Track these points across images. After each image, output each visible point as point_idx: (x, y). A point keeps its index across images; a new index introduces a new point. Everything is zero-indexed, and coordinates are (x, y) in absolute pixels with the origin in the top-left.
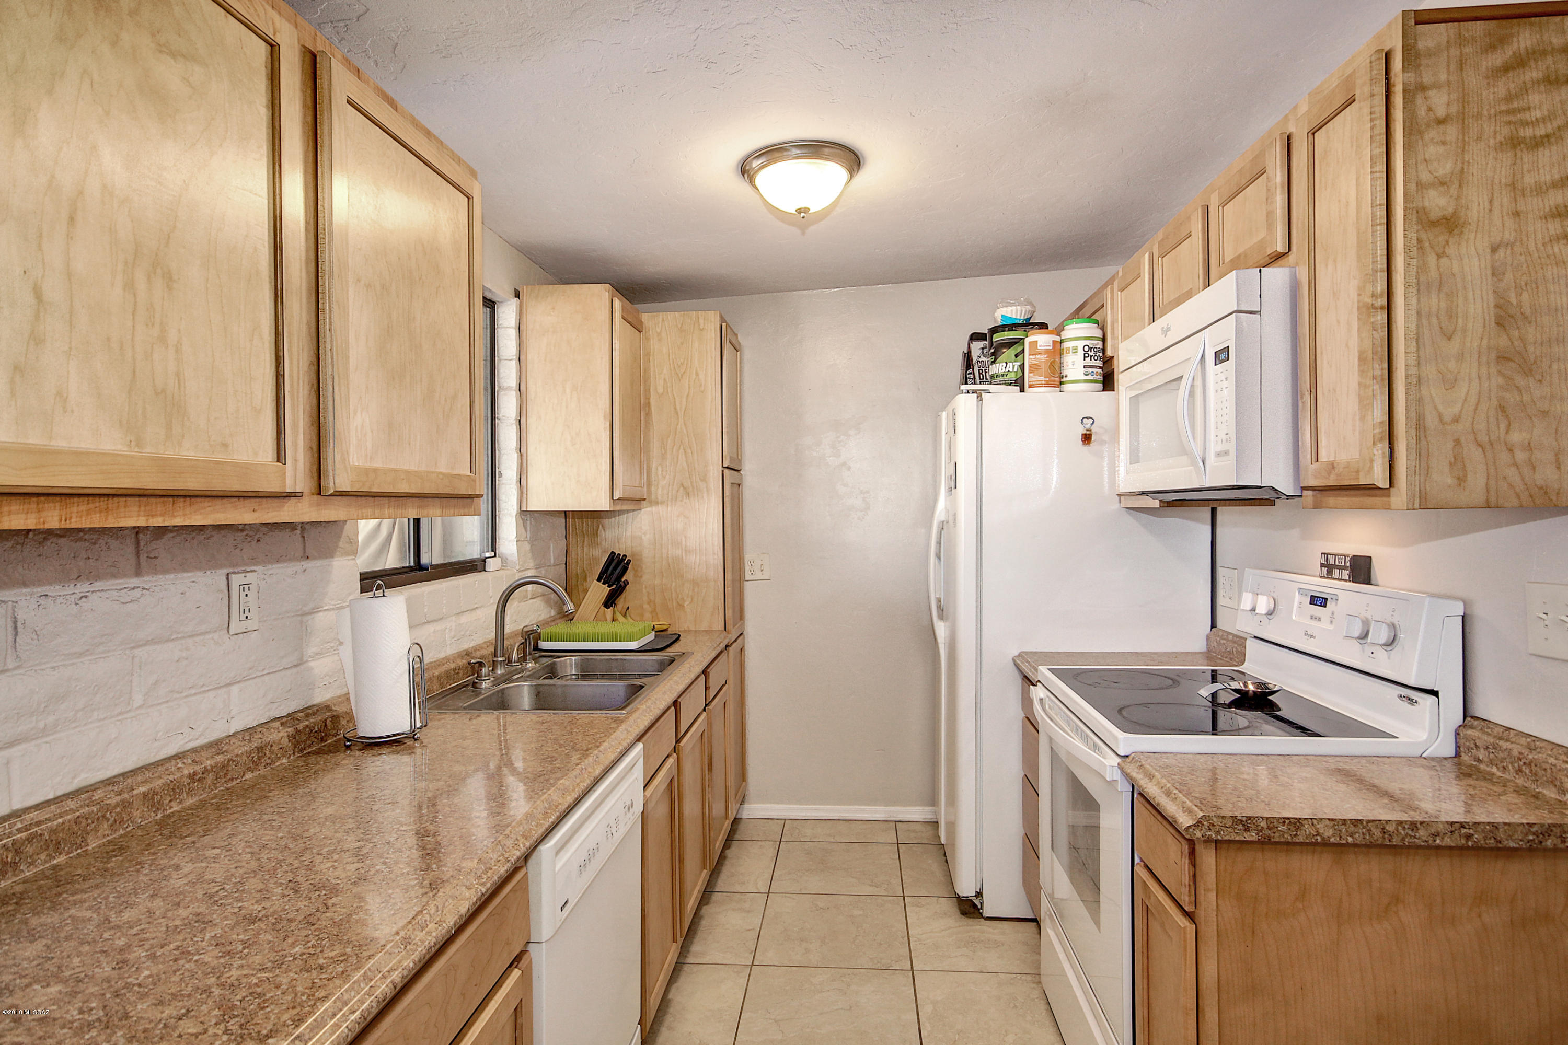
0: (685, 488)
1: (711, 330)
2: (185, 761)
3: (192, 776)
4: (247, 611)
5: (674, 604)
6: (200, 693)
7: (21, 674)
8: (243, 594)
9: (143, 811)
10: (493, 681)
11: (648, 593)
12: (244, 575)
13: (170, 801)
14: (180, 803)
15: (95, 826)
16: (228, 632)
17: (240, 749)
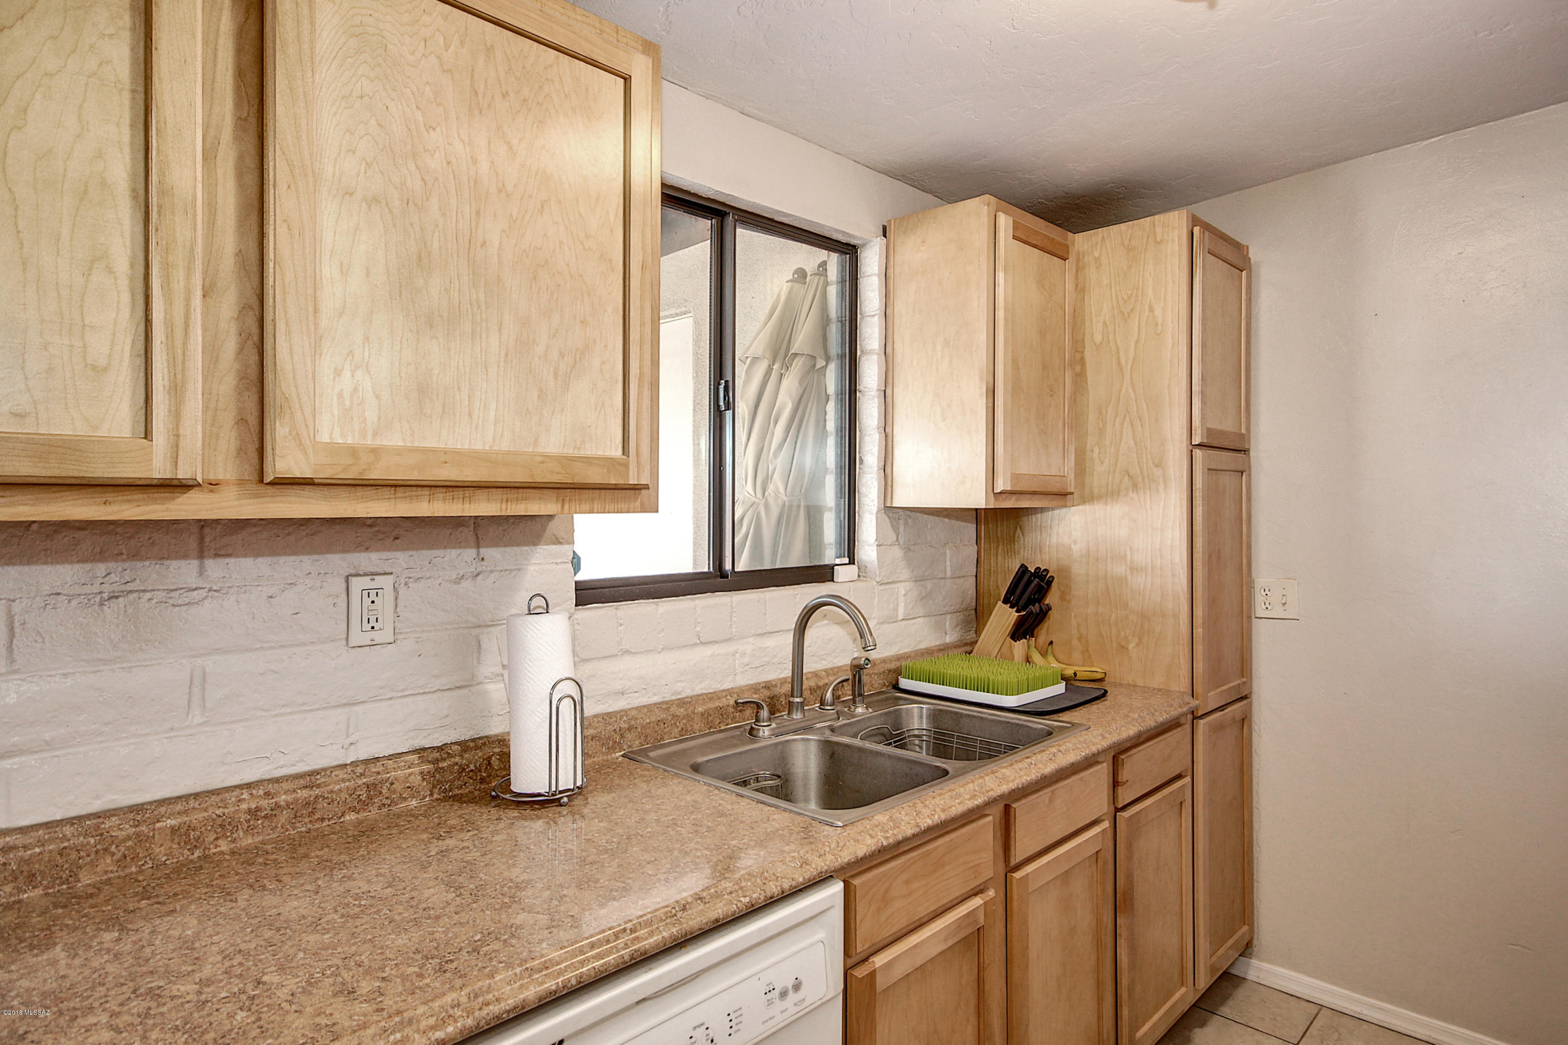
0: (1131, 477)
1: (1173, 241)
2: (254, 792)
3: (254, 813)
4: (373, 619)
5: (1115, 644)
6: (299, 712)
7: (20, 679)
8: (367, 601)
9: (171, 847)
10: (772, 729)
11: (1079, 625)
12: (370, 577)
13: (217, 839)
14: (234, 841)
15: (91, 860)
16: (347, 644)
17: (339, 785)
